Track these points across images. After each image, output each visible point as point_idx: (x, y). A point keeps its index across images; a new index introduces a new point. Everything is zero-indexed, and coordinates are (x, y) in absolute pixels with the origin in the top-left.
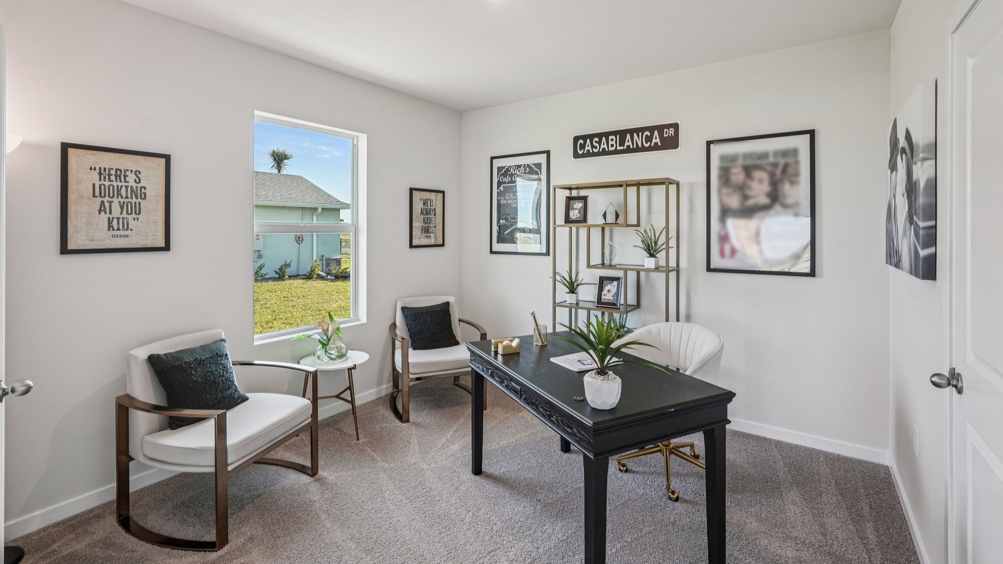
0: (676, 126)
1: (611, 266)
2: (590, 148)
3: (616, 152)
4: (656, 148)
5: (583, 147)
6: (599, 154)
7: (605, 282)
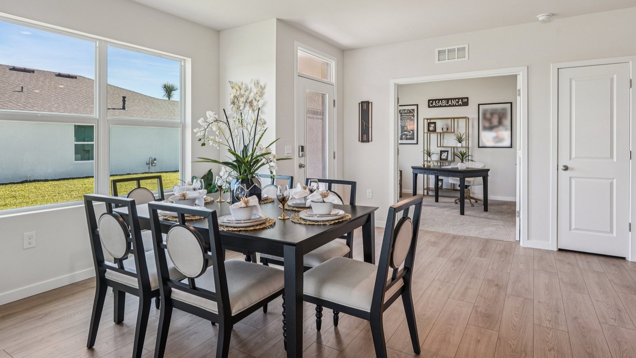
0: (467, 98)
2: (435, 104)
7: (442, 153)
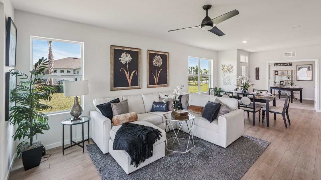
0: (292, 63)
1: (281, 80)
3: (282, 66)
4: (289, 65)
5: (276, 65)
6: (279, 66)
7: (281, 82)
